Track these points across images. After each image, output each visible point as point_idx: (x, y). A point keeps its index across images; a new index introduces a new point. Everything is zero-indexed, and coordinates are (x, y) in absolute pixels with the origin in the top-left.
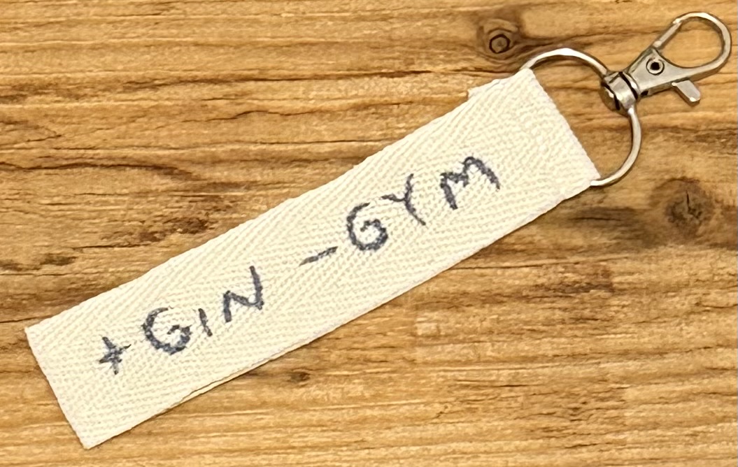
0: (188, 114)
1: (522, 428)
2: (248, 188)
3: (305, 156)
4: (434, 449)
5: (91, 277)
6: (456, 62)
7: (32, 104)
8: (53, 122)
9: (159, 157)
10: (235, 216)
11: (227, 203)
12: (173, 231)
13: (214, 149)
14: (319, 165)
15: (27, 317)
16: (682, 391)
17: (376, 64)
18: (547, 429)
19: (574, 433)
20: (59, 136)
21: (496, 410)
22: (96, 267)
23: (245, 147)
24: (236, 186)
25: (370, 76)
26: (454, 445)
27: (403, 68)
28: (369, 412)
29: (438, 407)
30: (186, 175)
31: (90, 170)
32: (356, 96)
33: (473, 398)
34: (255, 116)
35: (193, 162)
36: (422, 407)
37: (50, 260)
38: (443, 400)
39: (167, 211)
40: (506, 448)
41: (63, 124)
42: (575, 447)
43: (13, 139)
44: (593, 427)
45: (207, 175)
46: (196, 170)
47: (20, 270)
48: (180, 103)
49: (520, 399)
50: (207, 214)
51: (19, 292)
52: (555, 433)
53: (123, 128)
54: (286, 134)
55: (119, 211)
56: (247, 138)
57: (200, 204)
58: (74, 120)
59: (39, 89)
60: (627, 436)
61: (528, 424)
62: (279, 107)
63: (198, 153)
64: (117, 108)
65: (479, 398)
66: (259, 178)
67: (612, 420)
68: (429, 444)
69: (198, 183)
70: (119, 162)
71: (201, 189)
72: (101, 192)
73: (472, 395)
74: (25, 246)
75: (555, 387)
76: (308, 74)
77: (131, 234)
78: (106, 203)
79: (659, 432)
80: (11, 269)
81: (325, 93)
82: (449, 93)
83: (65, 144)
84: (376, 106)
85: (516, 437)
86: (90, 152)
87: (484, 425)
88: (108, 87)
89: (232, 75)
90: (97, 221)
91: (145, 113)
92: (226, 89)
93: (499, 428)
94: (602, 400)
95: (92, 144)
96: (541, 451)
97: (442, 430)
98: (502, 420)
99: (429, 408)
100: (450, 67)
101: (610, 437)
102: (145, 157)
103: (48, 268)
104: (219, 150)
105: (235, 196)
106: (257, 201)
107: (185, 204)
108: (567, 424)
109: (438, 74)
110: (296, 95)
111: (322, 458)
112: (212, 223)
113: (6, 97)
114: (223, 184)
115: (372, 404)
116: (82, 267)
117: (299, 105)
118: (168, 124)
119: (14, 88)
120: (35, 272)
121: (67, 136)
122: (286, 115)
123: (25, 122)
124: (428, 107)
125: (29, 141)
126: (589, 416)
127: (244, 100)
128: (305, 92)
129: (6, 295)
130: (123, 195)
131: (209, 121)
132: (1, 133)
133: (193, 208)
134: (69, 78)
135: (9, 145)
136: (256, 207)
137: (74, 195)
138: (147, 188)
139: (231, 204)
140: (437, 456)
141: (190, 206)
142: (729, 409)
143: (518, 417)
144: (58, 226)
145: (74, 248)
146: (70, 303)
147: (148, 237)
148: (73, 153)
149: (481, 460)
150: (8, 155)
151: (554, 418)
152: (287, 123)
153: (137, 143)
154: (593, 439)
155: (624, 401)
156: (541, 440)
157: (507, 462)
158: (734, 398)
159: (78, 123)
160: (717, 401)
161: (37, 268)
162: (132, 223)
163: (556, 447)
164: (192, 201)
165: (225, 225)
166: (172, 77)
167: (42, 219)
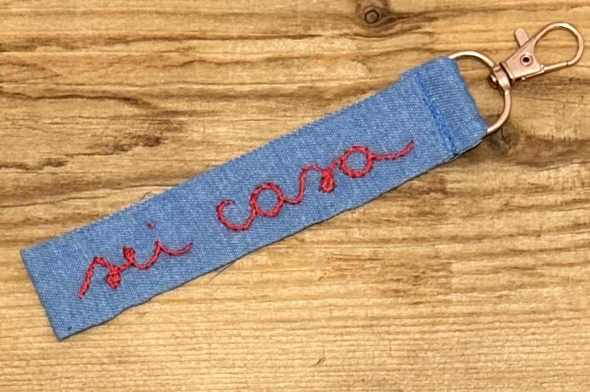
0: (149, 62)
1: (378, 289)
2: (191, 115)
3: (232, 93)
4: (316, 303)
5: (78, 176)
6: (340, 29)
7: (40, 52)
8: (54, 65)
9: (129, 92)
10: (181, 134)
11: (175, 125)
12: (136, 145)
13: (167, 87)
14: (241, 100)
15: (33, 202)
16: (492, 266)
17: (284, 29)
18: (396, 291)
19: (415, 294)
20: (58, 75)
21: (360, 276)
22: (82, 169)
23: (189, 86)
24: (183, 113)
25: (279, 37)
26: (330, 301)
27: (302, 33)
28: (271, 276)
29: (319, 274)
30: (146, 105)
31: (79, 100)
32: (269, 52)
33: (345, 267)
34: (197, 65)
35: (152, 96)
36: (308, 273)
37: (49, 163)
38: (323, 268)
39: (133, 130)
40: (367, 303)
41: (62, 67)
42: (416, 303)
43: (26, 77)
44: (428, 290)
45: (162, 105)
46: (154, 102)
47: (28, 169)
48: (145, 53)
49: (378, 269)
50: (161, 133)
51: (27, 185)
52: (402, 294)
53: (103, 71)
54: (219, 79)
55: (99, 129)
56: (190, 80)
57: (156, 126)
58: (70, 64)
59: (46, 42)
60: (453, 297)
61: (382, 287)
62: (214, 58)
63: (156, 90)
64: (100, 56)
65: (349, 268)
66: (198, 108)
67: (442, 285)
68: (313, 299)
69: (155, 111)
70: (100, 95)
71: (158, 115)
72: (86, 115)
73: (344, 265)
74: (32, 152)
75: (402, 261)
76: (235, 35)
77: (107, 146)
78: (91, 123)
79: (475, 294)
80: (21, 168)
81: (246, 49)
82: (335, 51)
83: (62, 81)
84: (283, 59)
85: (375, 296)
86: (80, 87)
87: (352, 287)
88: (94, 41)
89: (182, 35)
90: (83, 136)
91: (120, 61)
92: (177, 45)
93: (363, 289)
94: (437, 271)
95: (82, 81)
96: (390, 307)
97: (321, 290)
98: (364, 283)
99: (313, 274)
100: (336, 32)
101: (441, 297)
102: (119, 91)
103: (48, 169)
104: (173, 88)
105: (182, 121)
106: (197, 125)
107: (147, 125)
108: (409, 287)
109: (327, 38)
110: (227, 50)
111: (236, 307)
112: (164, 140)
113: (22, 47)
114: (173, 112)
115: (273, 270)
116: (73, 168)
117: (229, 58)
118: (135, 69)
119: (28, 41)
120: (40, 171)
121: (64, 75)
122: (219, 64)
123: (35, 65)
124: (319, 61)
125: (37, 79)
126: (426, 282)
127: (190, 53)
128: (233, 48)
129: (18, 187)
130: (102, 118)
131: (165, 67)
132: (17, 73)
133: (151, 129)
134: (67, 35)
135: (23, 81)
136: (196, 129)
137: (68, 118)
138: (119, 113)
139: (178, 126)
140: (317, 308)
141: (149, 127)
142: (526, 279)
143: (376, 282)
144: (56, 139)
145: (67, 155)
146: (62, 193)
147: (119, 148)
148: (68, 87)
149: (349, 312)
150: (21, 88)
151: (401, 283)
152: (220, 70)
153: (113, 81)
154: (428, 299)
155: (452, 272)
156: (392, 299)
157: (367, 313)
158: (529, 271)
159: (73, 66)
160: (517, 273)
161: (40, 169)
162: (108, 138)
163: (402, 304)
164: (150, 124)
165: (173, 141)
166: (139, 35)
167: (45, 134)
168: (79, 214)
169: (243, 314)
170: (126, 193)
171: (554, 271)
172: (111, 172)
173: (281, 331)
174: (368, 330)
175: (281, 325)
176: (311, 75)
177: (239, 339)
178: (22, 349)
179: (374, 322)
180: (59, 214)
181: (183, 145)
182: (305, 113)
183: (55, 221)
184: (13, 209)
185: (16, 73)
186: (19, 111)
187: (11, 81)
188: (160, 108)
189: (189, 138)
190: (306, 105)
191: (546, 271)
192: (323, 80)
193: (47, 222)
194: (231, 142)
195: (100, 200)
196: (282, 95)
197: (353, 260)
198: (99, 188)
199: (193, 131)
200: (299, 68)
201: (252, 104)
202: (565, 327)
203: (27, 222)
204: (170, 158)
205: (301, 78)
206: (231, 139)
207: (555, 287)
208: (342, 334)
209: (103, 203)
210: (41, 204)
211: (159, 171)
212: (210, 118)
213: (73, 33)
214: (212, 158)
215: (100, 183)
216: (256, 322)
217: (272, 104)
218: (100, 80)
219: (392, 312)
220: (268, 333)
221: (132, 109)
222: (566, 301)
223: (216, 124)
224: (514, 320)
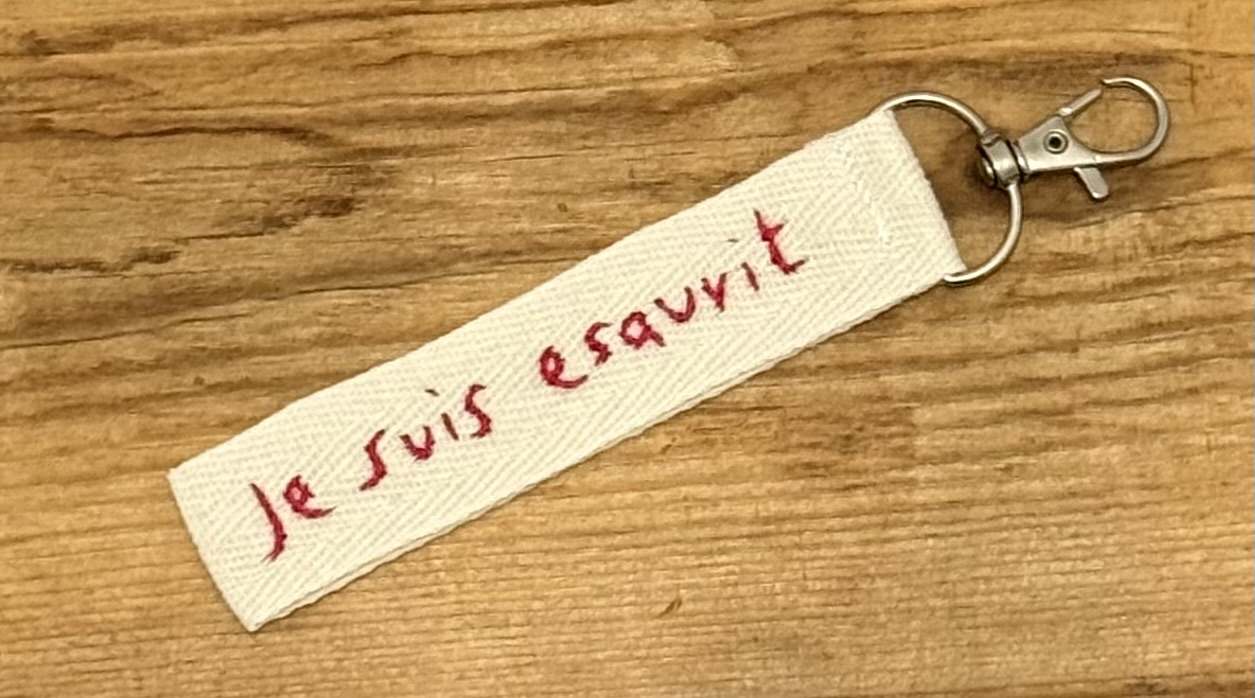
0: (327, 60)
1: (775, 464)
2: (408, 155)
3: (483, 111)
4: (659, 496)
5: (198, 277)
7: (120, 53)
8: (147, 74)
9: (289, 117)
10: (390, 191)
11: (379, 175)
12: (307, 214)
13: (361, 105)
14: (499, 122)
15: (113, 331)
16: (991, 411)
18: (809, 466)
19: (847, 471)
20: (156, 93)
21: (741, 441)
22: (205, 264)
23: (401, 101)
24: (392, 152)
26: (684, 490)
29: (663, 440)
30: (323, 140)
31: (196, 136)
32: (550, 31)
33: (711, 426)
34: (415, 62)
35: (332, 122)
36: (642, 441)
37: (144, 257)
38: (668, 429)
39: (299, 188)
40: (756, 492)
41: (163, 78)
42: (847, 488)
43: (96, 99)
44: (870, 462)
45: (354, 139)
46: (339, 133)
47: (104, 270)
48: (317, 45)
49: (774, 427)
50: (353, 191)
51: (103, 299)
52: (821, 471)
53: (240, 82)
54: (457, 84)
55: (235, 188)
56: (405, 89)
57: (343, 178)
58: (178, 71)
59: (132, 33)
60: (920, 473)
61: (783, 459)
62: (451, 47)
63: (342, 110)
64: (233, 53)
65: (719, 426)
66: (421, 141)
67: (897, 451)
68: (654, 489)
69: (341, 150)
70: (235, 125)
71: (346, 156)
72: (211, 165)
73: (708, 421)
74: (112, 238)
75: (820, 409)
77: (251, 219)
78: (221, 179)
79: (960, 466)
80: (92, 269)
81: (507, 27)
82: (673, 23)
83: (164, 103)
84: (579, 42)
85: (767, 478)
86: (198, 113)
87: (725, 462)
88: (221, 27)
89: (386, 7)
90: (208, 202)
91: (271, 60)
92: (377, 26)
93: (746, 465)
94: (886, 424)
95: (200, 101)
96: (798, 497)
97: (669, 470)
98: (746, 454)
99: (650, 441)
101: (894, 474)
102: (272, 117)
103: (141, 268)
104: (371, 106)
105: (392, 167)
106: (419, 172)
107: (325, 177)
108: (834, 458)
110: (470, 31)
112: (360, 202)
113: (87, 44)
114: (373, 150)
116: (187, 263)
117: (474, 45)
118: (301, 74)
119: (97, 31)
120: (125, 273)
121: (167, 93)
122: (457, 58)
123: (112, 76)
124: (645, 43)
125: (117, 101)
126: (866, 448)
127: (401, 39)
128: (482, 27)
129: (84, 306)
130: (240, 168)
131: (355, 68)
132: (79, 92)
133: (334, 183)
134: (170, 18)
135: (91, 106)
136: (418, 179)
137: (177, 171)
138: (273, 158)
139: (385, 176)
140: (662, 506)
141: (330, 181)
142: (1054, 433)
143: (770, 451)
144: (155, 211)
145: (177, 241)
146: (170, 312)
147: (275, 223)
148: (174, 115)
149: (724, 509)
150: (88, 119)
151: (819, 451)
152: (457, 68)
153: (260, 99)
154: (872, 478)
155: (913, 425)
156: (802, 482)
157: (757, 511)
158: (1060, 418)
159: (182, 75)
160: (1038, 423)
161: (127, 268)
162: (254, 205)
163: (822, 490)
164: (333, 174)
165: (377, 205)
166: (305, 12)
167: (133, 203)
168: (204, 349)
169: (522, 522)
170: (291, 305)
171: (1108, 416)
172: (260, 268)
173: (593, 552)
174: (762, 543)
175: (595, 541)
176: (631, 70)
177: (516, 573)
178: (100, 612)
179: (772, 528)
180: (166, 351)
181: (396, 211)
182: (623, 139)
183: (157, 365)
184: (78, 346)
185: (77, 94)
186: (83, 162)
187: (68, 109)
188: (349, 145)
189: (406, 197)
190: (624, 126)
191: (1093, 415)
192: (653, 78)
193: (142, 367)
194: (485, 201)
195: (242, 322)
196: (578, 110)
197: (727, 410)
198: (238, 299)
199: (413, 184)
200: (608, 57)
201: (522, 129)
202: (1132, 519)
203: (106, 369)
204: (372, 236)
205: (612, 75)
206: (486, 195)
207: (1110, 445)
208: (710, 553)
209: (246, 325)
210: (130, 333)
211: (353, 262)
212: (442, 159)
213: (182, 14)
214: (449, 232)
215: (239, 289)
216: (546, 536)
217: (559, 126)
218: (235, 98)
219: (802, 507)
220: (570, 559)
221: (296, 148)
222: (1134, 471)
223: (455, 168)
224: (1036, 511)
